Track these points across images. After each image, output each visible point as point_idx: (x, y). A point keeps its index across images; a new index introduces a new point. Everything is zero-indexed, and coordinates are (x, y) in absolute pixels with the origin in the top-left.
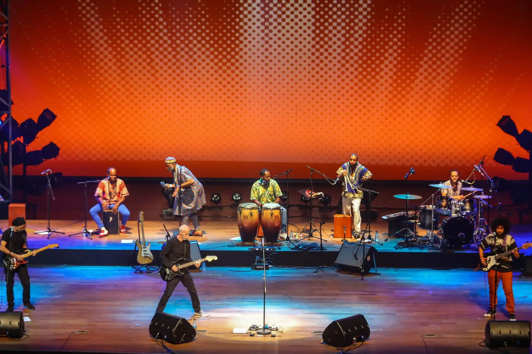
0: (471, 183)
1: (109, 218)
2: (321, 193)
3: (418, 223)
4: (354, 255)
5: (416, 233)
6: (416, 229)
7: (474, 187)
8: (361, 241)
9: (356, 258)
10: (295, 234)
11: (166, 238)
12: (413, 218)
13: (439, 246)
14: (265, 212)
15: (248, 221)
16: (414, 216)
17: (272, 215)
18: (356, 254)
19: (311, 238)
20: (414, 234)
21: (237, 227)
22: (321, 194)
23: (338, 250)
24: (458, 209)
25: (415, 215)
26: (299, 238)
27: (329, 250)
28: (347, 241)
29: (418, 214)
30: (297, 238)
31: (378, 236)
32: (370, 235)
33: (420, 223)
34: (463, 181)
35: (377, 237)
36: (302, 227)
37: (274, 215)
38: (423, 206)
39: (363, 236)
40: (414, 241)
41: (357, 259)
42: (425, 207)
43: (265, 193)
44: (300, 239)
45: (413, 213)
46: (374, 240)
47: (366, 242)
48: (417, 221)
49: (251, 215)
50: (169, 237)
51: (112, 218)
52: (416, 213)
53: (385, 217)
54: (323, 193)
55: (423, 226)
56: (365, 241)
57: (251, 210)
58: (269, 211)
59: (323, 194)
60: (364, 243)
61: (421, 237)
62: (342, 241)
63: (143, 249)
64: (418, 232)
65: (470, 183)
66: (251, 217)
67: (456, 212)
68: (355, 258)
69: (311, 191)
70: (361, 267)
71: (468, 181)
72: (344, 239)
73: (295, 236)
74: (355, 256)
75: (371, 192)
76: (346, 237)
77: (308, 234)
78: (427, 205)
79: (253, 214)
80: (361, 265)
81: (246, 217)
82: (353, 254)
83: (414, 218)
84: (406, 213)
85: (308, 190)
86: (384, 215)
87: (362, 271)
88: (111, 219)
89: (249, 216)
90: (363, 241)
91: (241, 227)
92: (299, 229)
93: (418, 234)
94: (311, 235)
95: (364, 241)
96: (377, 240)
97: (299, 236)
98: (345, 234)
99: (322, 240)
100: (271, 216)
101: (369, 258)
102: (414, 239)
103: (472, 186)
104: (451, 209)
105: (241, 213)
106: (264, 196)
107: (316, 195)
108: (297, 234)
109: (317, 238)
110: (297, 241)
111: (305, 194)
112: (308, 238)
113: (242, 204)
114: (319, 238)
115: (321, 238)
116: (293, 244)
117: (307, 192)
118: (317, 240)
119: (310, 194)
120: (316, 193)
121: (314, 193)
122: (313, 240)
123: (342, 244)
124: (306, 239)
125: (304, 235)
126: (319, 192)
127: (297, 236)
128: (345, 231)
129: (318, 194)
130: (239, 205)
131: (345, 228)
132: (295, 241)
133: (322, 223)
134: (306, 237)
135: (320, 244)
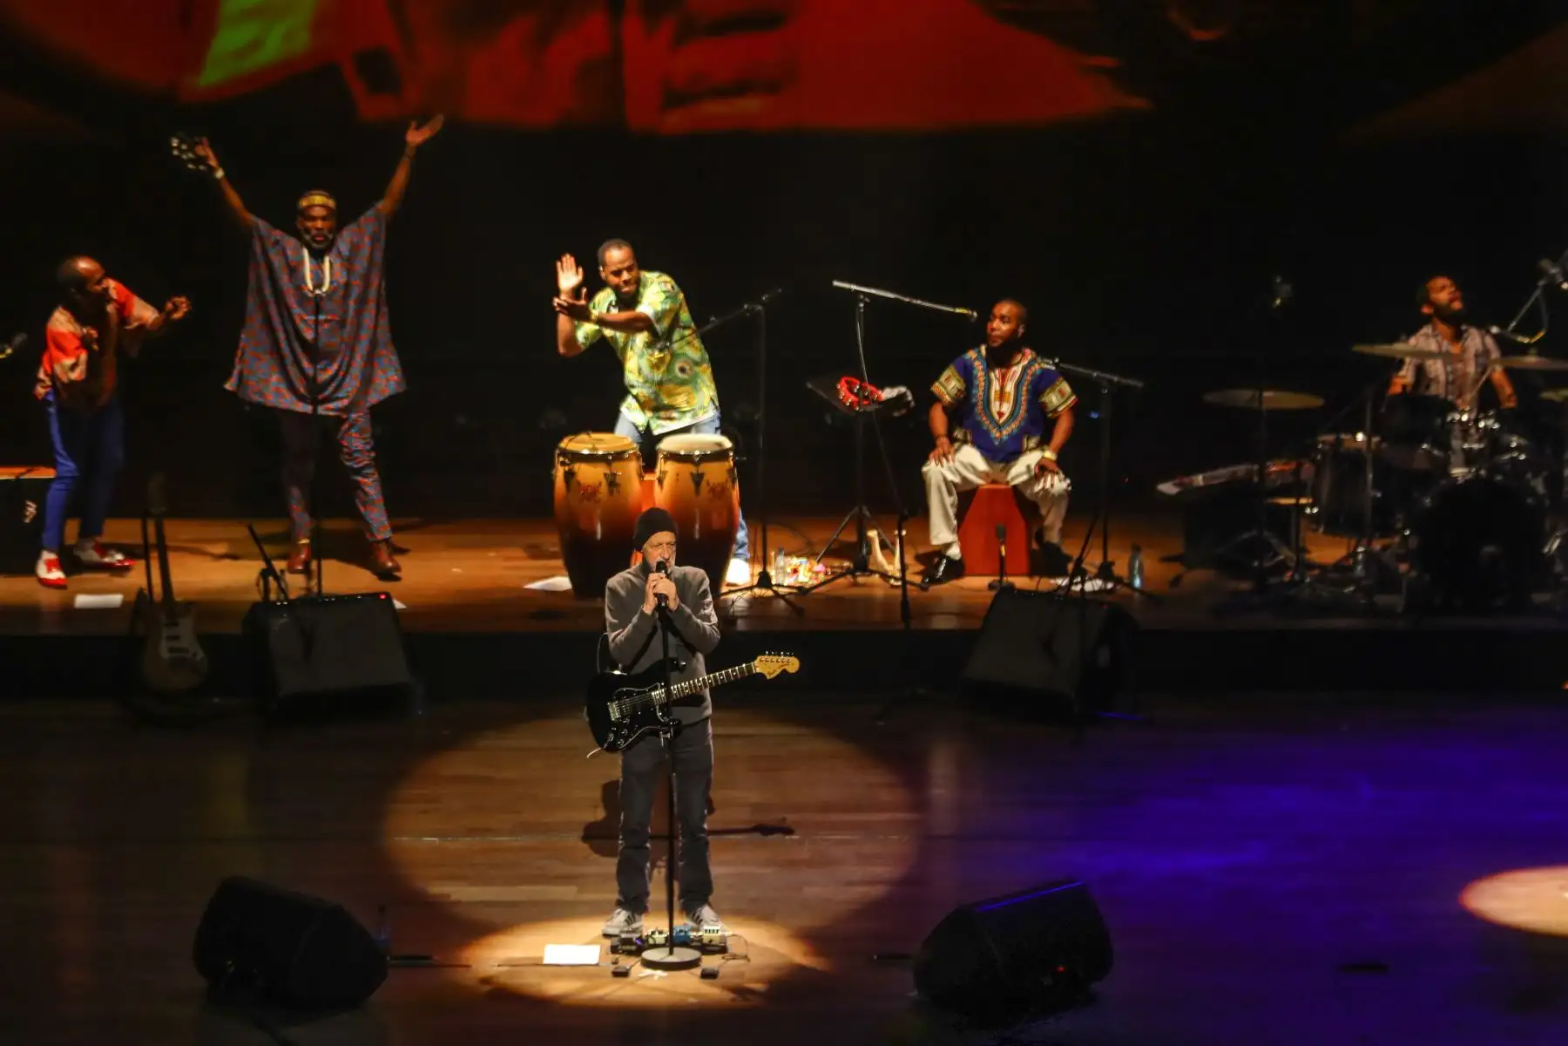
0: (1531, 335)
1: (24, 507)
2: (903, 389)
3: (1308, 511)
4: (1042, 642)
5: (1301, 551)
6: (1302, 535)
7: (1539, 354)
9: (1052, 656)
10: (795, 561)
11: (261, 583)
12: (1285, 491)
13: (1397, 601)
14: (670, 470)
15: (599, 510)
16: (1290, 479)
17: (698, 484)
18: (1051, 637)
19: (861, 580)
20: (1295, 558)
22: (901, 396)
24: (1476, 446)
25: (1296, 472)
26: (811, 578)
28: (1011, 587)
29: (1308, 470)
30: (803, 578)
31: (1141, 565)
32: (1109, 559)
33: (1315, 510)
34: (1495, 330)
35: (1136, 572)
36: (823, 536)
37: (708, 484)
38: (1330, 438)
40: (1292, 583)
41: (1057, 659)
42: (1339, 442)
44: (815, 582)
45: (1287, 468)
46: (1126, 581)
47: (1087, 592)
48: (1303, 501)
49: (612, 483)
50: (271, 579)
51: (34, 506)
52: (1299, 466)
53: (1168, 488)
54: (908, 388)
55: (1333, 523)
56: (1087, 587)
57: (609, 463)
58: (688, 467)
59: (909, 393)
60: (1081, 592)
61: (1322, 567)
62: (991, 587)
63: (165, 633)
64: (1309, 547)
65: (1526, 341)
66: (611, 493)
67: (1470, 458)
68: (1044, 654)
69: (862, 381)
71: (1519, 330)
72: (1000, 581)
73: (795, 571)
74: (1047, 646)
75: (1110, 381)
76: (1008, 568)
77: (847, 564)
78: (1346, 432)
79: (618, 479)
80: (1073, 682)
81: (590, 494)
82: (1038, 637)
83: (1295, 489)
84: (1256, 467)
85: (849, 379)
86: (1165, 480)
87: (1075, 710)
88: (30, 509)
89: (604, 488)
90: (1078, 587)
91: (567, 533)
92: (811, 544)
93: (1308, 556)
94: (863, 565)
95: (1083, 587)
96: (1137, 582)
97: (811, 571)
98: (1002, 559)
99: (908, 587)
100: (691, 485)
101: (1104, 656)
102: (1292, 576)
103: (1533, 351)
104: (1446, 447)
105: (570, 475)
107: (879, 397)
108: (804, 560)
109: (885, 576)
110: (802, 591)
111: (837, 392)
112: (849, 578)
113: (570, 440)
114: (896, 579)
115: (903, 578)
116: (787, 601)
117: (842, 388)
118: (888, 585)
119: (856, 395)
120: (882, 388)
121: (870, 388)
122: (871, 586)
123: (989, 601)
124: (841, 581)
125: (832, 567)
126: (893, 385)
127: (802, 570)
128: (1003, 549)
129: (888, 393)
130: (563, 445)
131: (1002, 535)
132: (795, 591)
133: (906, 513)
134: (842, 575)
135: (900, 599)
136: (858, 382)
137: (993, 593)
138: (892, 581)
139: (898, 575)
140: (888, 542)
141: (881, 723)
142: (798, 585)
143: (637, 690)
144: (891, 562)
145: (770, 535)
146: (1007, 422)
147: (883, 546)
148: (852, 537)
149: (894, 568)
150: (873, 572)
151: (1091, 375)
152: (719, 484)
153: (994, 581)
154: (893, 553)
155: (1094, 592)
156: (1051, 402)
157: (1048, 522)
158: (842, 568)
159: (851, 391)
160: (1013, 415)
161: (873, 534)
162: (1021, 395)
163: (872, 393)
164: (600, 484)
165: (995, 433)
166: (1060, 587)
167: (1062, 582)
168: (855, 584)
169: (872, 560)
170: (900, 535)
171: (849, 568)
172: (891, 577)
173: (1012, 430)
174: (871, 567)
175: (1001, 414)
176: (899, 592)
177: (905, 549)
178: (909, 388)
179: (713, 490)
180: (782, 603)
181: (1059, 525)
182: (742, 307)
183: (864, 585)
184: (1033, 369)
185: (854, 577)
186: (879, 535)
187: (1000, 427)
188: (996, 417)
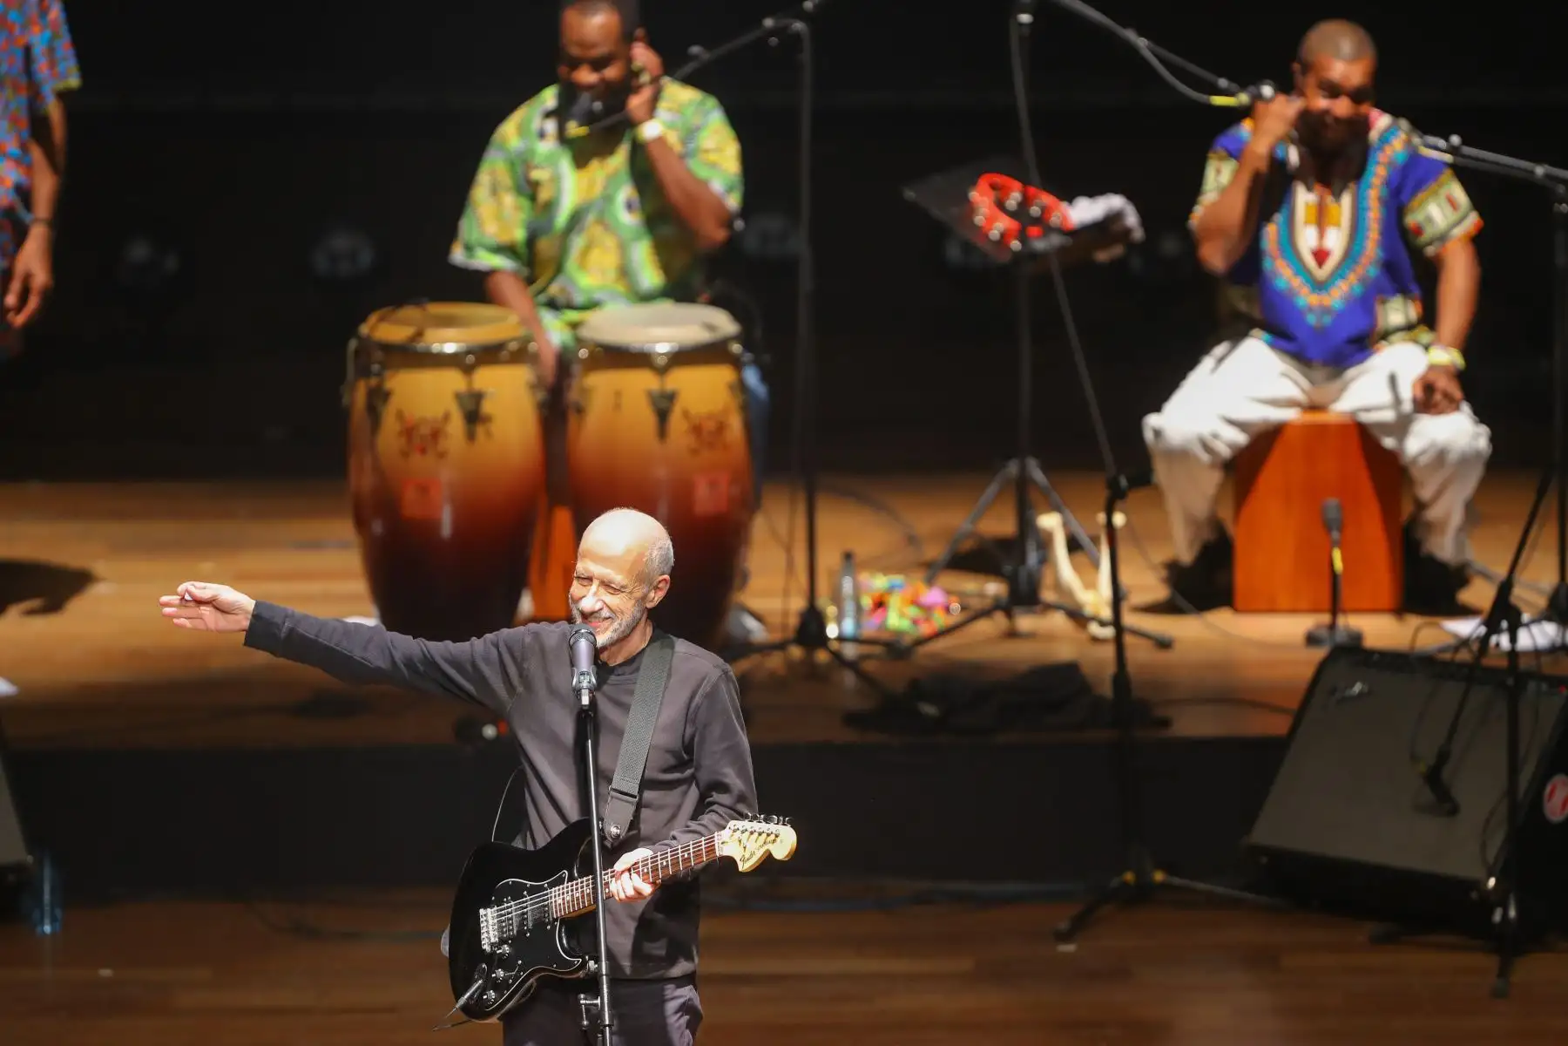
2: (1116, 203)
4: (1423, 768)
8: (1484, 640)
9: (1443, 801)
10: (880, 582)
14: (601, 385)
15: (446, 475)
17: (663, 415)
18: (1443, 757)
19: (1025, 622)
21: (345, 529)
22: (1113, 218)
23: (1278, 726)
26: (915, 622)
27: (1192, 725)
28: (1356, 638)
30: (897, 619)
37: (685, 412)
39: (1505, 588)
41: (1454, 811)
43: (608, 199)
44: (925, 629)
47: (1526, 653)
49: (474, 414)
56: (1525, 640)
57: (468, 370)
58: (640, 382)
59: (1129, 210)
60: (1513, 654)
62: (1312, 640)
66: (471, 436)
68: (1428, 795)
69: (1026, 182)
70: (1492, 882)
72: (1332, 627)
73: (880, 604)
74: (1434, 778)
76: (1345, 592)
77: (994, 588)
79: (487, 407)
80: (1491, 859)
81: (424, 438)
82: (1414, 758)
85: (999, 179)
87: (1497, 916)
89: (456, 426)
90: (1504, 641)
91: (377, 527)
92: (912, 540)
94: (1024, 596)
95: (1513, 639)
97: (915, 602)
98: (1334, 576)
99: (1129, 640)
105: (379, 397)
106: (602, 221)
107: (1065, 218)
108: (898, 579)
109: (1078, 616)
110: (895, 648)
111: (970, 209)
112: (999, 621)
113: (382, 319)
114: (1103, 624)
115: (1116, 622)
116: (862, 675)
117: (981, 198)
118: (1082, 636)
119: (1012, 215)
120: (1070, 199)
121: (1046, 199)
122: (1050, 637)
123: (1308, 672)
124: (984, 627)
125: (961, 595)
126: (1093, 192)
127: (894, 602)
128: (1337, 556)
129: (1085, 211)
130: (364, 329)
131: (1331, 528)
132: (877, 650)
133: (1123, 482)
134: (985, 613)
135: (1110, 669)
136: (1017, 185)
137: (1320, 653)
138: (1094, 629)
139: (1106, 613)
140: (1084, 538)
141: (1069, 948)
142: (885, 636)
143: (529, 883)
144: (1090, 585)
145: (825, 522)
146: (1339, 272)
147: (1073, 545)
148: (1002, 524)
149: (1096, 598)
150: (1049, 607)
151: (1532, 172)
152: (710, 416)
153: (1318, 627)
154: (1096, 565)
155: (1537, 653)
156: (1429, 219)
157: (1433, 514)
158: (982, 595)
159: (1000, 205)
160: (1350, 255)
161: (1050, 521)
162: (1368, 209)
163: (1046, 210)
164: (447, 417)
165: (1307, 298)
166: (1464, 643)
167: (1466, 627)
168: (1012, 634)
169: (1047, 580)
170: (1109, 524)
171: (997, 599)
172: (1094, 618)
173: (1351, 288)
174: (1048, 595)
175: (1321, 256)
176: (1109, 652)
177: (1123, 553)
178: (1130, 197)
179: (697, 430)
180: (849, 679)
181: (1457, 518)
182: (759, 23)
183: (1031, 636)
184: (1388, 150)
185: (1009, 614)
186: (1065, 525)
187: (1319, 286)
188: (1310, 261)
